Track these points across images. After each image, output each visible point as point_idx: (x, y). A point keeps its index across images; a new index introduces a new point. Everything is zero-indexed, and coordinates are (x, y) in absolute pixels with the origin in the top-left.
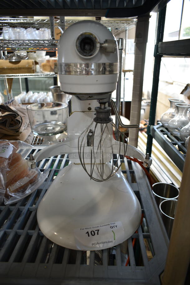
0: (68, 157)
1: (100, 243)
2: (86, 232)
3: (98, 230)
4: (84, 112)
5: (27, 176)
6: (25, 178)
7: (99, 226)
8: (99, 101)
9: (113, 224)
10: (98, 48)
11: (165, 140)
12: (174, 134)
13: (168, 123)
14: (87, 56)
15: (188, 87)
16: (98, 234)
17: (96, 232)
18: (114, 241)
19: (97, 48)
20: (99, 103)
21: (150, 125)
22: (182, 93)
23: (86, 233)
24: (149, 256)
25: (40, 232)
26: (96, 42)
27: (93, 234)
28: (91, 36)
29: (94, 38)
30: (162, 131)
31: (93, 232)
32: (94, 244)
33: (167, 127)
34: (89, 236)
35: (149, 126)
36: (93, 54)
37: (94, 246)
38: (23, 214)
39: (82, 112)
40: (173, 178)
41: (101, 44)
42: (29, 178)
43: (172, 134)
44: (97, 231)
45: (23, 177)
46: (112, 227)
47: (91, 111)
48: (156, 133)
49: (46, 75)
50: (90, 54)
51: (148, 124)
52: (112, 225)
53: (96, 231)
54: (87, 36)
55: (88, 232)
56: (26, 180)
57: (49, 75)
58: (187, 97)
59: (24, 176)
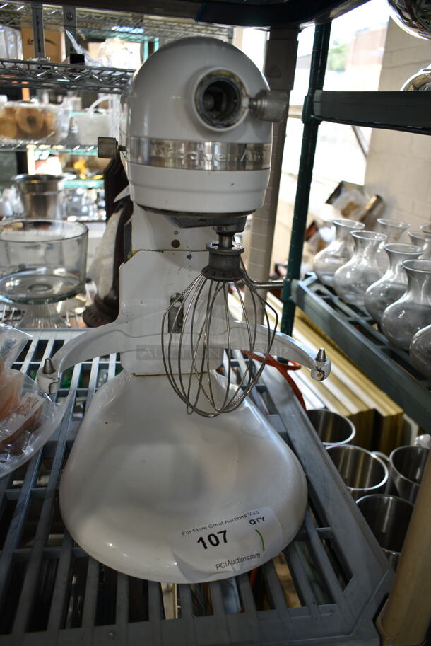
0: (118, 358)
1: (234, 561)
2: (198, 539)
3: (225, 532)
4: (161, 251)
5: (19, 411)
6: (14, 415)
7: (224, 522)
8: (219, 229)
9: (255, 514)
10: (245, 108)
11: (333, 315)
12: (347, 299)
13: (332, 275)
14: (219, 127)
15: (343, 189)
16: (225, 541)
17: (220, 537)
18: (262, 554)
19: (243, 109)
20: (218, 233)
21: (292, 279)
22: (329, 201)
23: (199, 541)
24: (285, 577)
25: (76, 548)
26: (242, 94)
27: (215, 542)
28: (232, 80)
29: (239, 86)
30: (319, 293)
31: (212, 538)
32: (220, 565)
33: (331, 285)
34: (206, 547)
35: (288, 280)
36: (234, 124)
37: (220, 569)
38: (22, 508)
39: (159, 251)
40: (326, 396)
41: (251, 100)
42: (25, 416)
43: (343, 298)
44: (223, 534)
45: (9, 415)
46: (253, 522)
47: (178, 248)
48: (307, 298)
49: (5, 147)
50: (225, 123)
51: (284, 278)
52: (254, 517)
53: (219, 533)
54: (221, 80)
55: (201, 539)
56: (16, 421)
57: (15, 146)
58: (339, 212)
59: (10, 411)
